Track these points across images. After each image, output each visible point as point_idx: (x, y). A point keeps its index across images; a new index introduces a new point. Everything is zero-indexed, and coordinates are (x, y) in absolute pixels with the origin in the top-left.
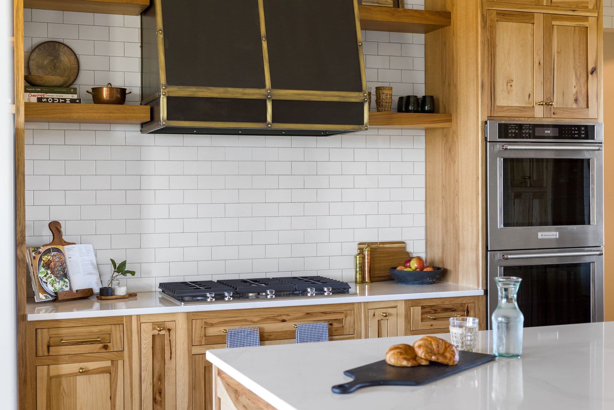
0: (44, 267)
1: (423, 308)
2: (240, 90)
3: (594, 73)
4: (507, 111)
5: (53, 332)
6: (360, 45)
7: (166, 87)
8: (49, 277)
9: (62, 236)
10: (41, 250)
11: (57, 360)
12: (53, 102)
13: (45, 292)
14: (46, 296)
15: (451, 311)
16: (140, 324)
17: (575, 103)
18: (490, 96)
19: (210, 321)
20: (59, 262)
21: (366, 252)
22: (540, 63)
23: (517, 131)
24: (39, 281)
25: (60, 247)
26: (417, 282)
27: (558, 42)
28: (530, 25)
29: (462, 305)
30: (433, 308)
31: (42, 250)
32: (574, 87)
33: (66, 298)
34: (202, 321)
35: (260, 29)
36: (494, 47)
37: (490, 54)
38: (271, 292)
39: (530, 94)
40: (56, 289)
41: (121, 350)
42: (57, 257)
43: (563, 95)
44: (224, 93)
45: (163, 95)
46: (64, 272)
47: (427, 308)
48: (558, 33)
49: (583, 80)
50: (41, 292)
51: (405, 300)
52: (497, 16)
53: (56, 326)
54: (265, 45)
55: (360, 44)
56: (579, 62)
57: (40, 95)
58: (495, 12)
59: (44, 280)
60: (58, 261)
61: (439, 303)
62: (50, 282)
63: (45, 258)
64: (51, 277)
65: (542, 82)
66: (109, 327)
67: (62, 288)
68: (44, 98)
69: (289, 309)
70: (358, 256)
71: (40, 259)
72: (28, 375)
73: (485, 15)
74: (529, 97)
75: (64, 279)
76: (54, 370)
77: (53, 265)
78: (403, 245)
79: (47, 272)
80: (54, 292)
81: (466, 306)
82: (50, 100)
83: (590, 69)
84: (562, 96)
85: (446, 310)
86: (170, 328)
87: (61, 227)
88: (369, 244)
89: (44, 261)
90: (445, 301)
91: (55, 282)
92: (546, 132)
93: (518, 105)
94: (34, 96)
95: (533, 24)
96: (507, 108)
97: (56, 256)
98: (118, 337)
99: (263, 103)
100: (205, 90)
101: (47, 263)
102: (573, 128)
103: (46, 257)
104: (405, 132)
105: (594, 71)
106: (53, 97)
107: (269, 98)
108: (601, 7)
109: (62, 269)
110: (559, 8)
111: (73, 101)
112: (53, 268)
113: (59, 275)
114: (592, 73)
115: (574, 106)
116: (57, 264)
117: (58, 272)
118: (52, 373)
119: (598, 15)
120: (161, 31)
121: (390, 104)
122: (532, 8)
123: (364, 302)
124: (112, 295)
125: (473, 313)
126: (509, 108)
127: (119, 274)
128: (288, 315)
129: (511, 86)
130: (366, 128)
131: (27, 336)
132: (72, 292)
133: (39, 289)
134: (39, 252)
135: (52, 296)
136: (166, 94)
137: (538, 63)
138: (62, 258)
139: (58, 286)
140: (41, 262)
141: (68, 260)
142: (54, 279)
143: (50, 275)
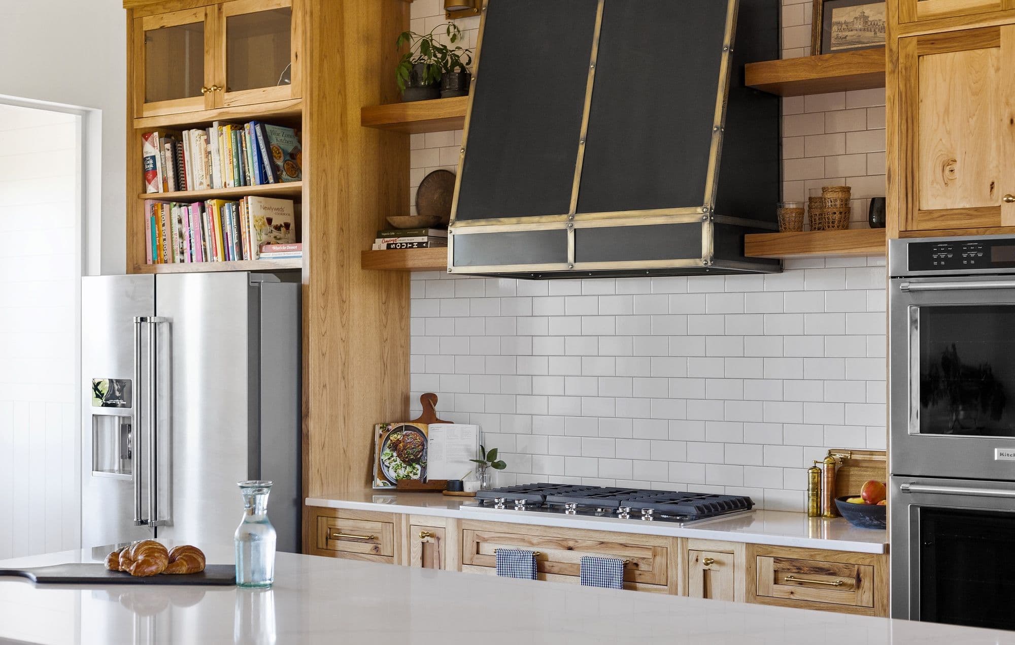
0: (389, 448)
1: (777, 560)
4: (941, 219)
5: (331, 521)
6: (715, 132)
7: (453, 223)
8: (394, 460)
9: (436, 413)
10: (390, 427)
12: (401, 248)
13: (383, 477)
14: (384, 483)
15: (826, 574)
16: (410, 526)
18: (905, 194)
19: (482, 534)
23: (950, 256)
24: (380, 465)
25: (420, 426)
28: (994, 50)
29: (848, 566)
30: (794, 564)
31: (392, 427)
33: (408, 487)
34: (474, 533)
37: (904, 118)
39: (993, 183)
40: (400, 475)
41: (390, 555)
42: (410, 437)
45: (451, 233)
46: (417, 456)
47: (784, 562)
50: (378, 477)
51: (747, 543)
52: (921, 47)
53: (333, 516)
54: (581, 150)
55: (715, 129)
57: (391, 240)
58: (915, 40)
59: (387, 463)
60: (410, 442)
61: (804, 556)
62: (393, 467)
63: (393, 437)
64: (396, 461)
66: (381, 524)
67: (409, 476)
71: (388, 438)
73: (895, 47)
74: (992, 188)
75: (414, 464)
77: (401, 446)
79: (392, 454)
80: (395, 478)
81: (856, 569)
82: (398, 246)
85: (819, 570)
86: (439, 537)
87: (437, 402)
89: (391, 441)
90: (815, 554)
91: (400, 467)
93: (968, 206)
94: (385, 241)
95: (999, 47)
96: (940, 214)
97: (408, 435)
98: (388, 538)
99: (562, 234)
101: (394, 443)
103: (396, 435)
106: (401, 242)
107: (571, 228)
111: (420, 245)
112: (401, 450)
113: (407, 460)
116: (408, 446)
117: (406, 456)
122: (995, 18)
123: (683, 538)
124: (459, 490)
125: (868, 584)
126: (944, 213)
128: (576, 541)
129: (952, 171)
130: (705, 262)
132: (422, 480)
133: (378, 474)
134: (388, 429)
135: (392, 484)
136: (453, 232)
137: (1009, 122)
138: (419, 439)
139: (402, 472)
140: (388, 441)
141: (429, 442)
142: (399, 463)
143: (394, 458)
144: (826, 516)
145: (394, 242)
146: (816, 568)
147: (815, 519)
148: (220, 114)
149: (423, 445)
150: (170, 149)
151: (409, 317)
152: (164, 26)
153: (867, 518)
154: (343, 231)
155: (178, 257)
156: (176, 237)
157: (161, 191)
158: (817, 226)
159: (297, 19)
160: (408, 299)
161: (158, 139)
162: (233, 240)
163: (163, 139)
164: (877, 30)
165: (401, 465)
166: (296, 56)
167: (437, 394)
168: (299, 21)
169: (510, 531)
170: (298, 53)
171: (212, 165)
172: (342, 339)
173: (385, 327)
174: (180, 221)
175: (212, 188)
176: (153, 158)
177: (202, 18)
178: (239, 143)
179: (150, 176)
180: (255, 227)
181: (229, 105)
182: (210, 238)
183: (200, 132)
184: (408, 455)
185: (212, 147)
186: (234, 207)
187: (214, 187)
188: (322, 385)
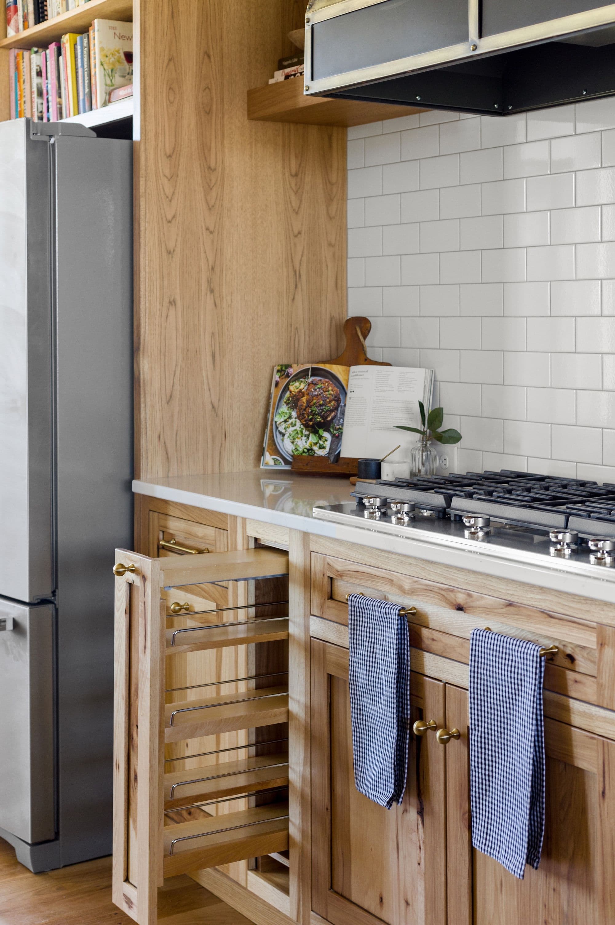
0: (287, 404)
5: (163, 521)
8: (292, 423)
9: (363, 348)
10: (291, 371)
13: (276, 451)
14: (275, 461)
20: (319, 397)
24: (272, 430)
25: (337, 370)
31: (293, 371)
33: (307, 469)
34: (324, 559)
40: (299, 449)
42: (318, 386)
46: (324, 417)
50: (270, 451)
60: (317, 395)
62: (290, 435)
63: (295, 387)
64: (295, 425)
67: (312, 450)
71: (286, 388)
75: (321, 431)
77: (305, 401)
79: (290, 414)
80: (292, 454)
89: (291, 392)
91: (299, 436)
94: (286, 74)
97: (316, 384)
101: (295, 396)
103: (297, 384)
109: (321, 412)
112: (304, 407)
113: (311, 423)
116: (315, 401)
117: (311, 417)
132: (332, 458)
133: (269, 445)
134: (288, 373)
135: (286, 462)
136: (311, 20)
138: (332, 390)
139: (303, 444)
140: (286, 392)
141: (349, 395)
142: (299, 429)
143: (293, 420)
145: (296, 72)
149: (338, 400)
151: (344, 198)
154: (209, 57)
157: (22, 31)
160: (344, 171)
165: (302, 432)
167: (369, 319)
169: (373, 562)
172: (207, 229)
173: (297, 213)
174: (40, 74)
179: (10, 14)
180: (102, 64)
184: (313, 416)
186: (85, 41)
188: (166, 300)
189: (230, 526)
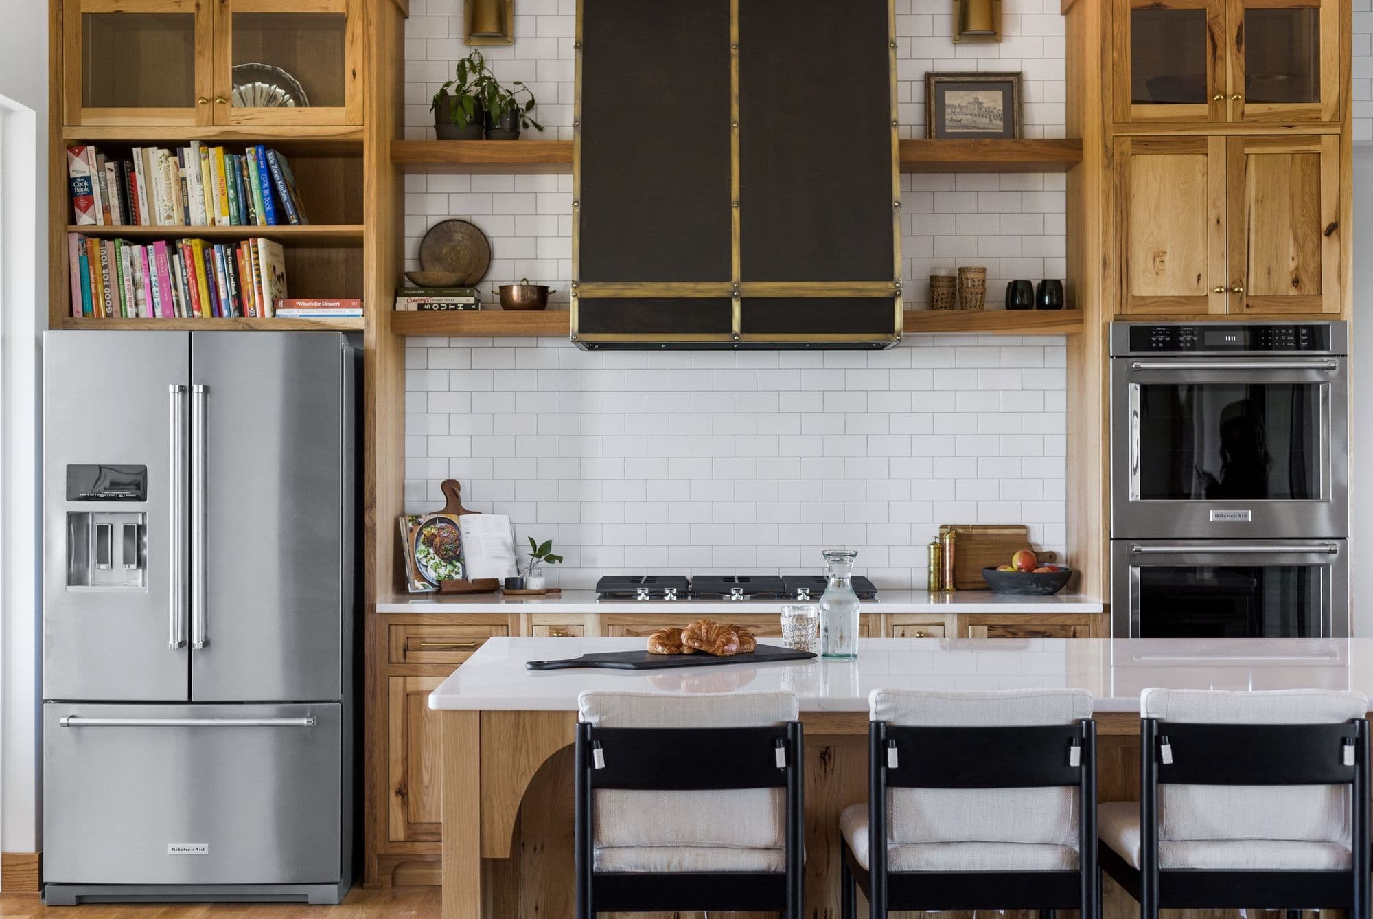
0: (424, 544)
1: (991, 626)
2: (690, 285)
3: (1334, 233)
4: (1154, 305)
5: (411, 630)
6: (896, 206)
7: (578, 285)
8: (431, 558)
9: (460, 502)
10: (421, 520)
11: (416, 670)
12: (439, 309)
13: (423, 578)
14: (424, 586)
16: (531, 627)
17: (1293, 287)
18: (1120, 280)
19: (636, 629)
20: (449, 538)
21: (948, 541)
22: (1218, 221)
23: (1168, 339)
24: (416, 564)
25: (453, 517)
26: (1017, 590)
27: (1258, 182)
28: (1201, 157)
30: (1009, 630)
31: (424, 520)
32: (1291, 259)
33: (453, 589)
34: (623, 628)
35: (730, 190)
36: (1126, 199)
37: (1119, 209)
38: (738, 592)
39: (1200, 275)
40: (441, 575)
42: (446, 530)
43: (1269, 273)
44: (665, 290)
45: (574, 296)
46: (455, 552)
47: (999, 630)
48: (1257, 165)
49: (1309, 246)
50: (418, 579)
51: (958, 614)
52: (1134, 146)
53: (416, 623)
54: (736, 214)
55: (896, 204)
56: (1302, 216)
57: (421, 300)
58: (1129, 141)
59: (423, 562)
60: (447, 537)
61: (1020, 621)
62: (432, 566)
63: (427, 531)
64: (434, 559)
65: (1223, 254)
66: (487, 628)
67: (450, 575)
68: (427, 304)
69: (760, 618)
70: (932, 547)
71: (420, 533)
72: (378, 687)
73: (1109, 144)
74: (1199, 279)
75: (454, 562)
76: (413, 684)
77: (438, 541)
78: (1022, 531)
79: (428, 551)
80: (437, 579)
81: (1075, 629)
82: (435, 307)
83: (1324, 225)
84: (1267, 276)
85: (1035, 634)
87: (459, 489)
88: (953, 527)
89: (425, 535)
91: (440, 566)
92: (1228, 338)
93: (1177, 294)
94: (414, 301)
95: (1207, 154)
96: (1153, 300)
97: (443, 529)
99: (726, 303)
100: (636, 287)
101: (429, 537)
102: (1284, 331)
103: (429, 529)
104: (1028, 340)
105: (1333, 228)
106: (439, 302)
107: (736, 296)
108: (1348, 115)
109: (452, 548)
110: (1259, 125)
111: (467, 307)
112: (439, 546)
113: (446, 556)
114: (1328, 234)
115: (1293, 292)
116: (445, 541)
117: (445, 552)
118: (410, 688)
119: (1342, 130)
120: (578, 202)
121: (980, 296)
122: (1203, 128)
123: (886, 614)
124: (522, 588)
126: (1157, 300)
127: (541, 559)
128: (757, 627)
129: (1162, 262)
130: (897, 338)
131: (377, 634)
132: (465, 581)
133: (415, 574)
134: (419, 522)
135: (433, 586)
136: (578, 295)
137: (1216, 221)
138: (454, 533)
139: (443, 572)
140: (421, 536)
141: (463, 535)
142: (438, 562)
143: (432, 555)
144: (948, 590)
145: (426, 302)
146: (1032, 632)
147: (937, 593)
148: (223, 133)
149: (459, 540)
150: (113, 169)
151: (404, 393)
152: (121, 11)
153: (1034, 585)
155: (131, 312)
156: (128, 284)
157: (101, 223)
158: (944, 305)
159: (355, 29)
160: (404, 370)
161: (94, 155)
162: (225, 291)
163: (102, 156)
164: (992, 117)
165: (440, 563)
166: (354, 74)
167: (459, 481)
168: (359, 31)
170: (356, 71)
171: (187, 196)
174: (132, 264)
175: (188, 224)
176: (88, 179)
177: (192, 10)
178: (239, 171)
179: (82, 203)
180: (267, 275)
181: (239, 123)
182: (186, 287)
183: (165, 151)
184: (447, 551)
185: (190, 171)
186: (229, 251)
187: (192, 223)
189: (511, 622)
